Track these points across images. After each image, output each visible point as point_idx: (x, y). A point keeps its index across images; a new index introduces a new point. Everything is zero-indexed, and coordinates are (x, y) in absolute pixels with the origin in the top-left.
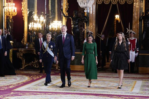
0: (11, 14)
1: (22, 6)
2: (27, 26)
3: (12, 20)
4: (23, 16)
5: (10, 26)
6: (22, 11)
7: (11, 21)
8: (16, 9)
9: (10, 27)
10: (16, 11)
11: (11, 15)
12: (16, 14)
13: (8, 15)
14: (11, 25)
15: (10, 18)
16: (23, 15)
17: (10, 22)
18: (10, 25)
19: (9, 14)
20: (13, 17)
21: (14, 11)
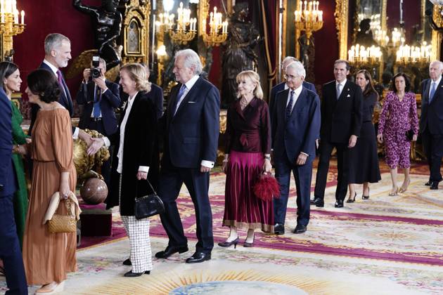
0: (308, 25)
1: (337, 6)
2: (346, 53)
3: (310, 42)
4: (338, 31)
5: (306, 55)
6: (336, 19)
7: (308, 44)
8: (320, 14)
9: (307, 58)
10: (321, 19)
11: (309, 29)
12: (320, 26)
13: (303, 29)
14: (309, 54)
15: (306, 35)
16: (338, 27)
17: (306, 45)
18: (306, 52)
19: (305, 28)
20: (313, 33)
21: (317, 19)
